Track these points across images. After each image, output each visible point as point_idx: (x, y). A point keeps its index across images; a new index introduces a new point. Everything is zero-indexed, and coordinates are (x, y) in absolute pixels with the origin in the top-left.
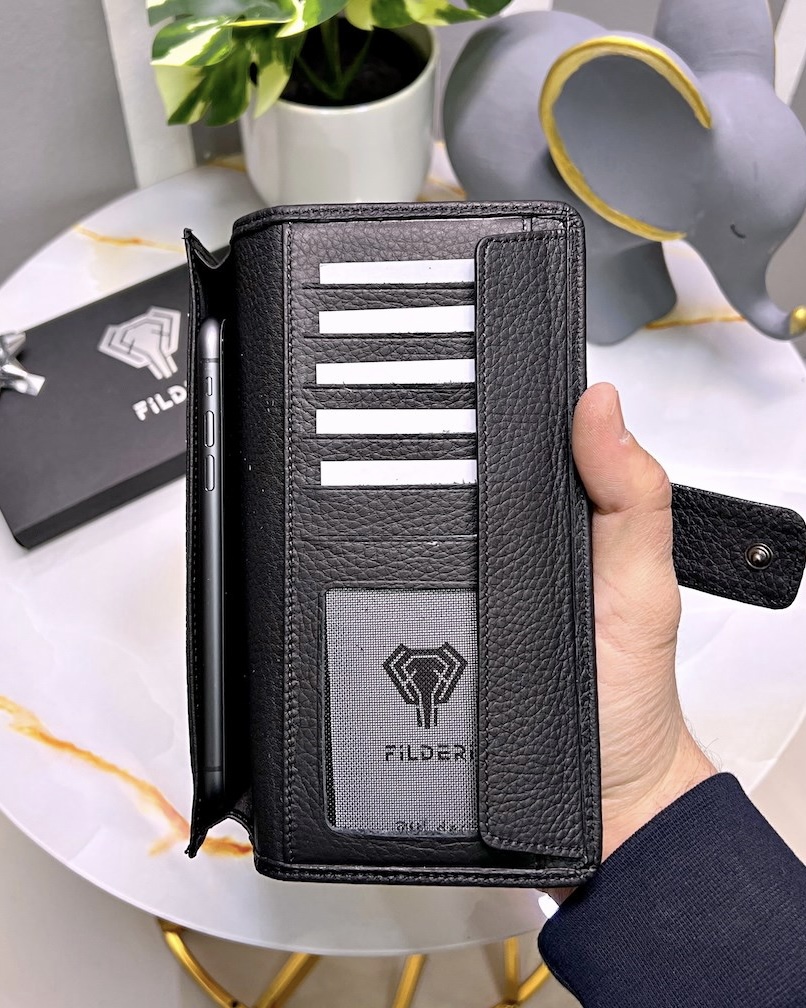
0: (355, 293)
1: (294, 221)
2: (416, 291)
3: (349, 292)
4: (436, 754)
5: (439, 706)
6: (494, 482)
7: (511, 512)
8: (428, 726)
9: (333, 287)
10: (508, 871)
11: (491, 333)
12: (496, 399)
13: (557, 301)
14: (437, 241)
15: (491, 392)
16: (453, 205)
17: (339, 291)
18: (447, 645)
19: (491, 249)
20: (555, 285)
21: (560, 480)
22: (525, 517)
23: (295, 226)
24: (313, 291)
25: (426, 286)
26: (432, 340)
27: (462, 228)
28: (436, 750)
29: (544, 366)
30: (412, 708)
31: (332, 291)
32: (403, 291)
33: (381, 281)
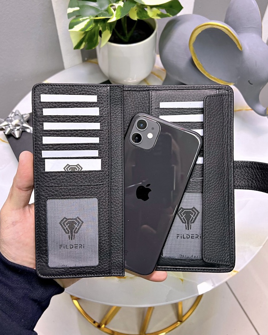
0: (169, 111)
1: (153, 90)
2: (186, 110)
3: (168, 110)
4: (190, 237)
5: (192, 224)
6: (208, 164)
7: (213, 172)
8: (188, 229)
9: (163, 109)
10: (210, 268)
11: (208, 123)
12: (209, 141)
13: (226, 113)
14: (192, 96)
15: (208, 139)
16: (197, 86)
17: (165, 110)
18: (194, 208)
19: (208, 99)
20: (225, 109)
21: (226, 163)
22: (216, 173)
23: (153, 91)
24: (158, 110)
25: (189, 109)
26: (191, 124)
27: (199, 92)
28: (191, 236)
29: (222, 132)
30: (185, 224)
31: (163, 110)
32: (183, 110)
33: (176, 107)
